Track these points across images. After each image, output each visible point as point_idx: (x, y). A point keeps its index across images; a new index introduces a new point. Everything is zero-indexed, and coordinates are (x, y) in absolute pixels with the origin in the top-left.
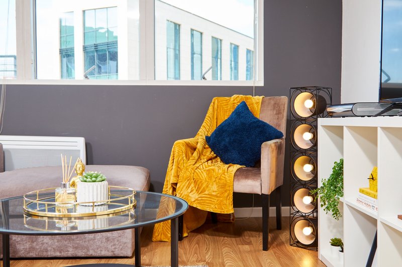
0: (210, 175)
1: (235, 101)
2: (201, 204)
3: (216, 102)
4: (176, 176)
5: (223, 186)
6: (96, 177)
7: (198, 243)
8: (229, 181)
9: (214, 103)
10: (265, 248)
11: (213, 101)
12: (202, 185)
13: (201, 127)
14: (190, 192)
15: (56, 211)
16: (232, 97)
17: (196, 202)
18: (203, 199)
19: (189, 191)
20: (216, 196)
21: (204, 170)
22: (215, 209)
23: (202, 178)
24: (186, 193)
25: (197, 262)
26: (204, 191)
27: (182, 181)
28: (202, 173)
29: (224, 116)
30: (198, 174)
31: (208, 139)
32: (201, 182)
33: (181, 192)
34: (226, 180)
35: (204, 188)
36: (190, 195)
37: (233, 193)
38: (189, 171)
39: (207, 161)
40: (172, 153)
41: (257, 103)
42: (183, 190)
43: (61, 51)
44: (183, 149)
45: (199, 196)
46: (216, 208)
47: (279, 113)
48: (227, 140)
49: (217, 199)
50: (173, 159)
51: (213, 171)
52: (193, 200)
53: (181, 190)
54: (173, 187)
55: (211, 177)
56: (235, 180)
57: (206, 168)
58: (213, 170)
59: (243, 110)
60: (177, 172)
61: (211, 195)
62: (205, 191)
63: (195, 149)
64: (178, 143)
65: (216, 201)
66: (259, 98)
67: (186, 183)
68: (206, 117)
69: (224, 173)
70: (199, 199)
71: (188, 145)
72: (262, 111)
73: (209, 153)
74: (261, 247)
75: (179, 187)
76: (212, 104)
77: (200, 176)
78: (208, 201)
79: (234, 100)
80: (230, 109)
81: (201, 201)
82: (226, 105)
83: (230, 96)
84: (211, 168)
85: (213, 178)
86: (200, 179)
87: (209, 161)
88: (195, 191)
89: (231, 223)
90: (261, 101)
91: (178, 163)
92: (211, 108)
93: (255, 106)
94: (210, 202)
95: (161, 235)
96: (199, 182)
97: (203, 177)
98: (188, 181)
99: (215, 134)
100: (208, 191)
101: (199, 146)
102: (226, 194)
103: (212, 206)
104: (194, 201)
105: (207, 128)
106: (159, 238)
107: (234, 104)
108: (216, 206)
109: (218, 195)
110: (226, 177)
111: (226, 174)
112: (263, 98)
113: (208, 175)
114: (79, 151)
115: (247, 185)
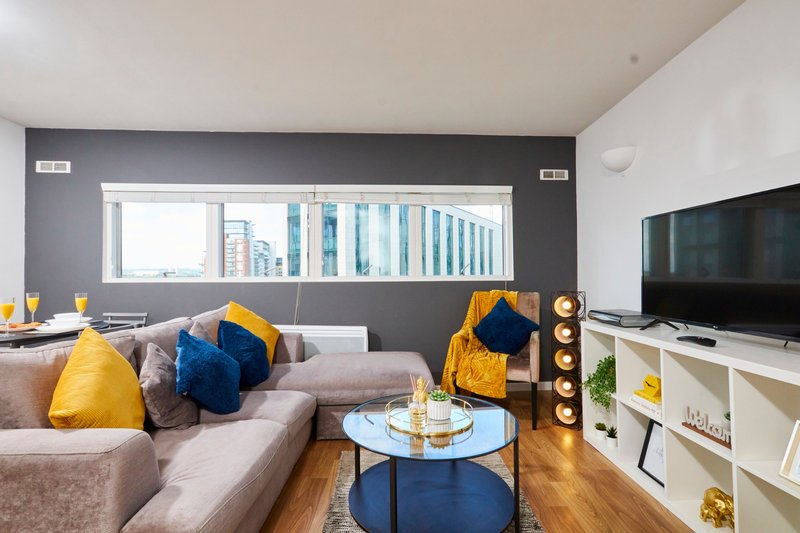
0: (485, 365)
2: (478, 390)
3: (477, 296)
4: (455, 366)
5: (497, 374)
8: (502, 371)
9: (475, 297)
10: (535, 428)
11: (473, 295)
12: (478, 374)
14: (468, 380)
16: (490, 292)
17: (475, 387)
18: (480, 385)
20: (491, 383)
21: (480, 361)
23: (478, 368)
24: (465, 380)
26: (480, 379)
27: (460, 370)
28: (478, 363)
29: (487, 310)
30: (474, 364)
31: (475, 330)
32: (478, 371)
33: (461, 380)
34: (499, 370)
35: (480, 377)
37: (506, 380)
38: (466, 361)
39: (478, 351)
40: (451, 346)
41: (514, 298)
43: (289, 219)
44: (460, 341)
45: (477, 383)
47: (533, 307)
48: (493, 332)
50: (452, 351)
51: (487, 361)
56: (508, 370)
59: (503, 305)
61: (487, 382)
63: (467, 341)
64: (455, 336)
65: (491, 387)
66: (515, 294)
67: (464, 371)
72: (518, 305)
73: (478, 343)
74: (531, 427)
75: (458, 375)
76: (473, 297)
77: (476, 366)
78: (483, 388)
79: (493, 295)
80: (490, 303)
81: (478, 387)
82: (486, 299)
83: (488, 290)
84: (483, 358)
85: (487, 368)
87: (480, 351)
88: (472, 379)
91: (457, 354)
92: (473, 300)
93: (513, 300)
94: (487, 388)
96: (476, 371)
97: (479, 366)
99: (481, 326)
100: (484, 379)
101: (470, 337)
102: (500, 382)
103: (488, 392)
104: (472, 387)
107: (493, 299)
108: (491, 392)
109: (493, 382)
110: (499, 367)
111: (498, 362)
112: (518, 293)
113: (483, 364)
114: (362, 338)
115: (518, 375)
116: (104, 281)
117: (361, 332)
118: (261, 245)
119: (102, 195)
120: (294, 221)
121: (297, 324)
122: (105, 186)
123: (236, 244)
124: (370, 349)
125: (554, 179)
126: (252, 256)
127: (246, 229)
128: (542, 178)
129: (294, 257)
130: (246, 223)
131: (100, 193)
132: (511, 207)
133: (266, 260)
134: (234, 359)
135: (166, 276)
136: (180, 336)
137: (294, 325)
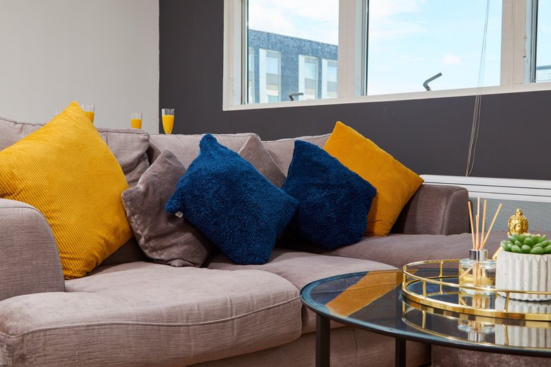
6: (531, 244)
15: (460, 300)
116: (224, 109)
134: (288, 193)
135: (292, 99)
136: (201, 142)
137: (465, 176)
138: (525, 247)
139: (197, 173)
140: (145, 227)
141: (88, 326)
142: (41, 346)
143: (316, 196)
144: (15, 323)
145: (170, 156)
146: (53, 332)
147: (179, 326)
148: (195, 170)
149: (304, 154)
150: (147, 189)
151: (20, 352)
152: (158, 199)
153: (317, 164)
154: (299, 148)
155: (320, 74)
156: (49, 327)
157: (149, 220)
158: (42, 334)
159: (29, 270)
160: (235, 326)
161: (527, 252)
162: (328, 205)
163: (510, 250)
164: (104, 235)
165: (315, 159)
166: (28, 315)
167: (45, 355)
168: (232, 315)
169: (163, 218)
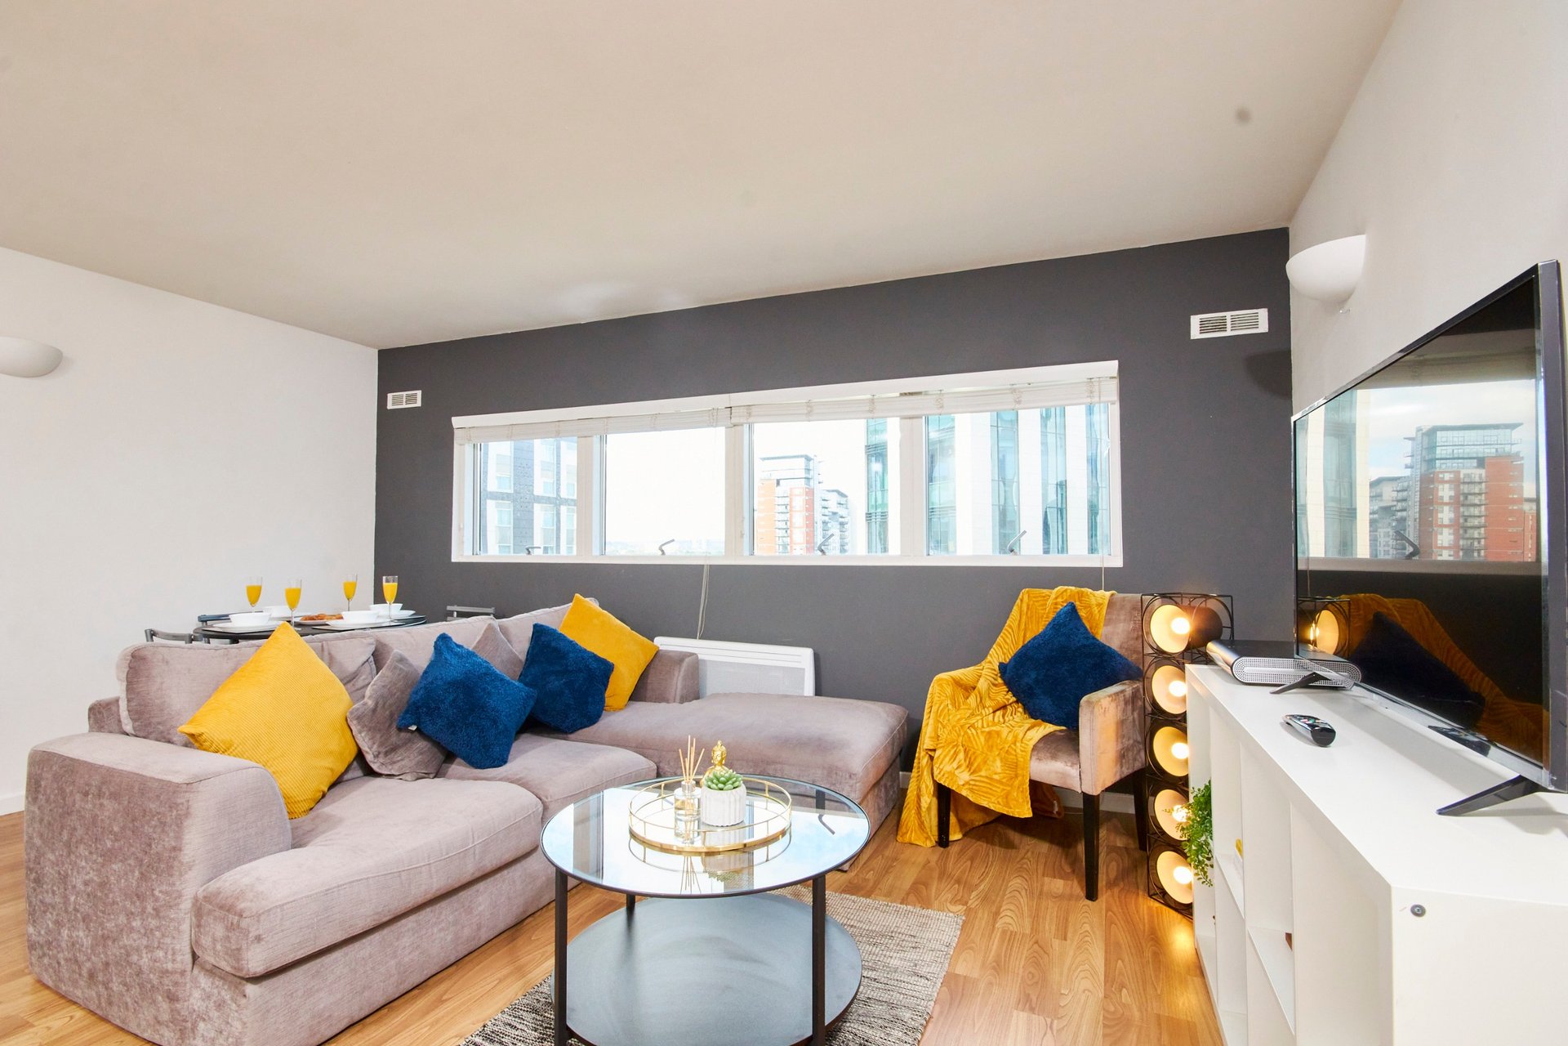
0: (990, 743)
1: (1060, 600)
2: (974, 793)
3: (1026, 599)
4: (933, 738)
5: (1014, 767)
7: (972, 859)
8: (1022, 760)
9: (1022, 600)
10: (1090, 896)
11: (1020, 597)
12: (975, 759)
13: (994, 646)
14: (957, 768)
16: (1056, 589)
17: (967, 786)
18: (977, 783)
19: (955, 765)
20: (1000, 782)
21: (982, 732)
22: (998, 806)
23: (976, 748)
24: (948, 768)
25: (950, 902)
26: (978, 770)
27: (943, 747)
28: (978, 737)
29: (1038, 628)
30: (970, 738)
31: (1003, 668)
32: (974, 753)
33: (941, 767)
34: (1016, 756)
35: (978, 765)
36: (956, 772)
37: (1031, 781)
38: (956, 731)
39: (994, 712)
41: (1099, 605)
42: (944, 762)
44: (949, 690)
45: (972, 777)
46: (999, 803)
48: (1033, 675)
49: (1002, 787)
50: (931, 707)
51: (998, 735)
52: (961, 783)
53: (941, 763)
54: (930, 756)
55: (992, 746)
56: (1034, 758)
57: (988, 726)
58: (998, 733)
59: (1069, 619)
60: (936, 729)
61: (991, 779)
62: (980, 770)
63: (972, 689)
64: (940, 679)
65: (999, 790)
66: (1104, 595)
67: (950, 751)
68: (1006, 627)
69: (1015, 743)
70: (971, 782)
71: (958, 683)
72: (1108, 622)
73: (1004, 695)
75: (939, 757)
76: (1018, 601)
77: (974, 742)
78: (984, 789)
79: (1056, 598)
80: (1048, 613)
81: (974, 787)
82: (1042, 605)
83: (1054, 589)
84: (994, 728)
85: (995, 749)
86: (974, 748)
87: (998, 713)
88: (963, 767)
89: (1055, 818)
90: (1106, 602)
91: (940, 714)
92: (1015, 610)
93: (1096, 610)
94: (990, 791)
95: (912, 832)
96: (970, 753)
97: (979, 744)
98: (953, 747)
99: (1016, 661)
100: (986, 770)
101: (982, 685)
102: (1017, 783)
103: (993, 799)
104: (963, 785)
105: (1003, 650)
106: (907, 839)
107: (1056, 604)
108: (1000, 800)
109: (1004, 780)
110: (1018, 751)
111: (1018, 744)
112: (1112, 595)
113: (987, 741)
114: (803, 670)
115: (1054, 770)
116: (454, 559)
117: (803, 658)
118: (834, 499)
119: (453, 433)
120: (876, 452)
121: (701, 638)
122: (457, 421)
123: (790, 496)
124: (819, 691)
125: (1229, 333)
126: (819, 518)
127: (808, 470)
128: (1195, 333)
129: (876, 517)
130: (808, 459)
131: (450, 432)
132: (1117, 407)
133: (842, 524)
134: (526, 685)
135: (529, 553)
136: (435, 642)
137: (696, 638)
138: (721, 786)
139: (432, 683)
140: (374, 743)
141: (327, 890)
142: (278, 922)
143: (555, 684)
144: (249, 904)
145: (402, 660)
146: (288, 906)
147: (420, 867)
148: (430, 680)
149: (543, 639)
150: (377, 704)
151: (257, 933)
152: (387, 712)
153: (556, 650)
154: (538, 632)
155: (558, 456)
156: (286, 901)
157: (378, 736)
158: (279, 910)
159: (253, 833)
160: (477, 852)
161: (721, 789)
162: (567, 691)
163: (709, 787)
164: (330, 765)
165: (553, 644)
166: (262, 892)
167: (282, 931)
168: (473, 842)
169: (394, 730)
